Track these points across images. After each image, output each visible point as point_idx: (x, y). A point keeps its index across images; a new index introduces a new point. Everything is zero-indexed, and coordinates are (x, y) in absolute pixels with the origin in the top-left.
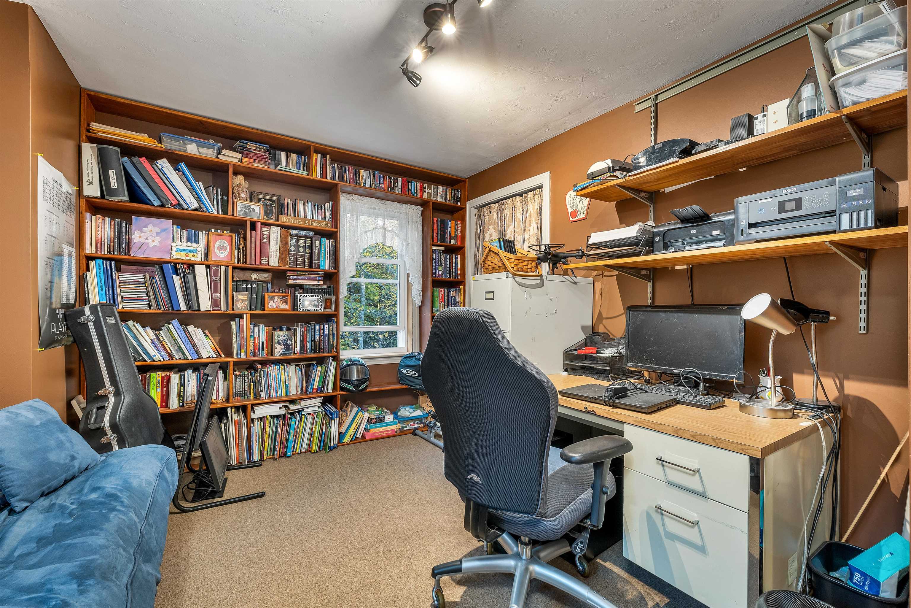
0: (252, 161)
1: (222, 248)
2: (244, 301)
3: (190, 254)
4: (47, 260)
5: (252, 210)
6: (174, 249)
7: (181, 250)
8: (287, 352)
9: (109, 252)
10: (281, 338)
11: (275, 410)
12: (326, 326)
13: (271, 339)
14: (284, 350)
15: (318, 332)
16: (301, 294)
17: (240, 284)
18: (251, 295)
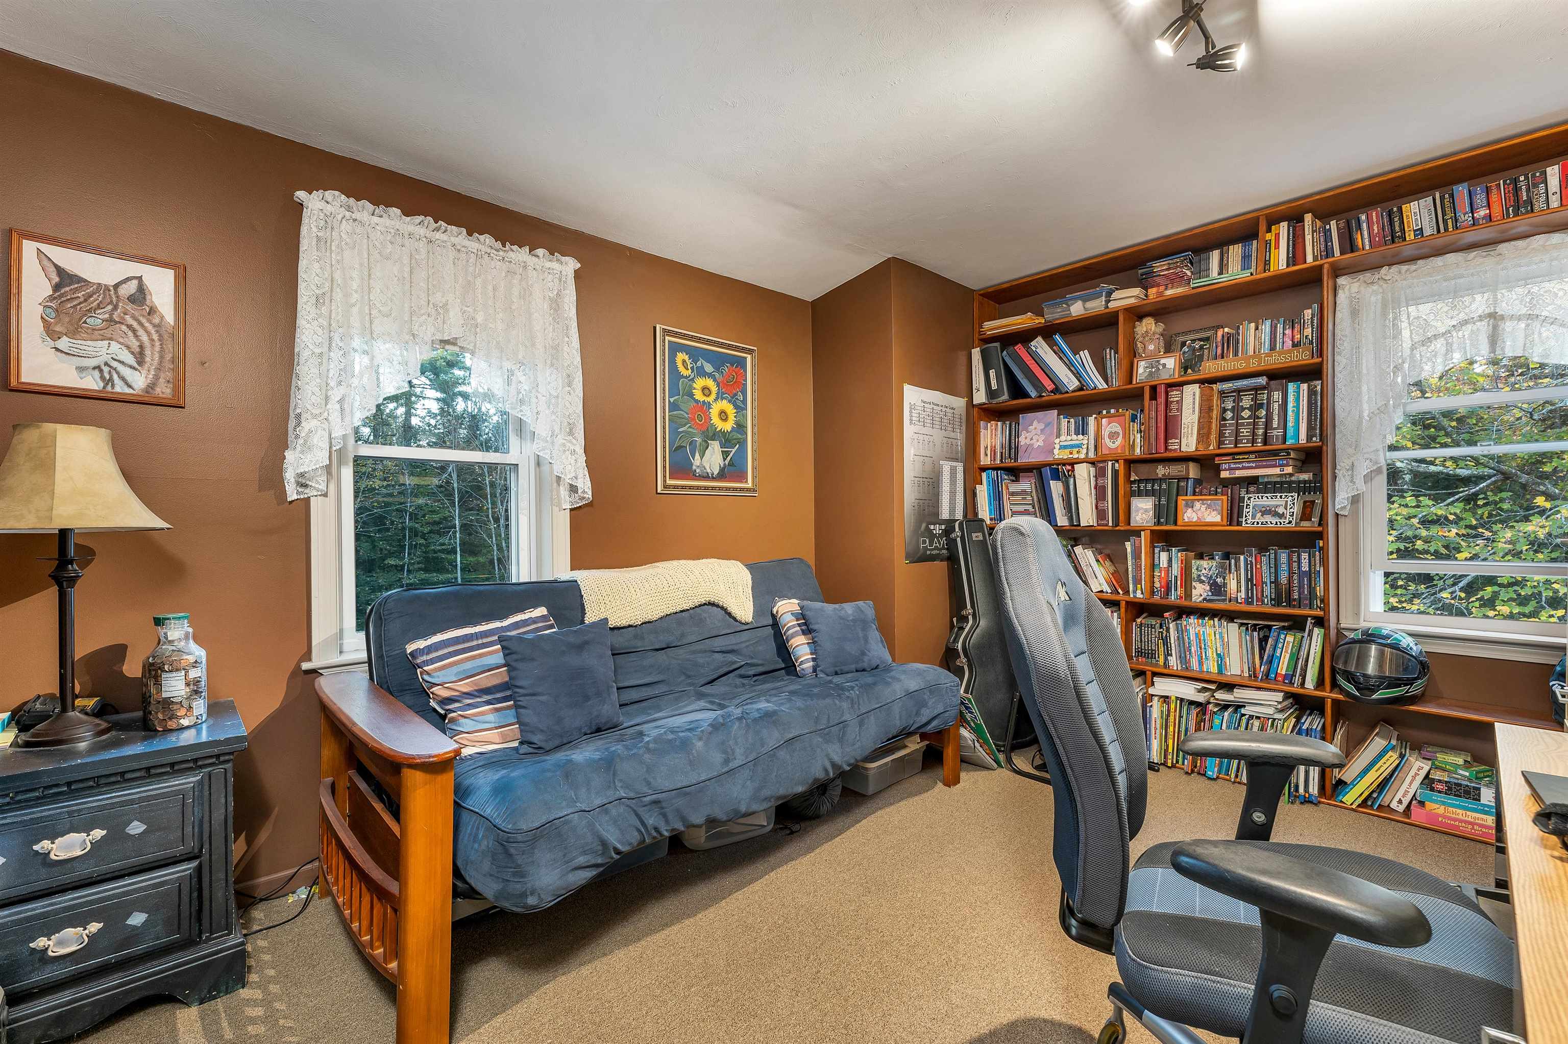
0: (1162, 288)
1: (1113, 436)
2: (1146, 511)
3: (1075, 450)
4: (913, 479)
5: (1161, 367)
6: (1057, 446)
7: (1065, 447)
8: (1215, 598)
9: (1001, 460)
10: (1204, 571)
11: (1188, 690)
12: (1305, 556)
13: (1186, 570)
14: (1210, 594)
15: (1284, 567)
16: (1251, 495)
17: (1142, 486)
18: (1159, 501)
